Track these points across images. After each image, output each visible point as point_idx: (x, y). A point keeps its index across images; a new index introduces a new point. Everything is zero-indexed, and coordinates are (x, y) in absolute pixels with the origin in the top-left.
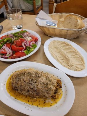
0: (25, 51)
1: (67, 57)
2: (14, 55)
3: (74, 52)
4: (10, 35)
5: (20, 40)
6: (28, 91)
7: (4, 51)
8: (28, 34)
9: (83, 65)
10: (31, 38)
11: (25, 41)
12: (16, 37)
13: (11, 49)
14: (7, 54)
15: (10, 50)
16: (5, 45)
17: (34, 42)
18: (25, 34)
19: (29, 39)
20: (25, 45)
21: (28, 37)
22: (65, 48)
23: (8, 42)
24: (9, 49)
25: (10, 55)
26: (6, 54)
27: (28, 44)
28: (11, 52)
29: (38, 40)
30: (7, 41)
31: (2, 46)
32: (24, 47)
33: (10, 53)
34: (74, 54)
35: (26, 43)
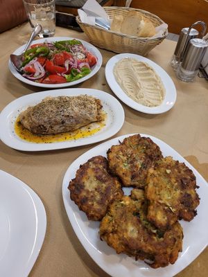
0: (66, 76)
1: (138, 84)
2: (47, 79)
3: (154, 80)
4: (48, 44)
5: (62, 55)
6: (63, 122)
7: (31, 67)
8: (81, 47)
9: (160, 100)
10: (84, 57)
11: (71, 59)
12: (58, 49)
13: (45, 68)
14: (36, 74)
15: (42, 68)
16: (36, 59)
17: (87, 64)
18: (76, 47)
19: (81, 56)
20: (70, 66)
21: (79, 53)
22: (141, 72)
23: (42, 55)
24: (40, 66)
25: (40, 77)
26: (34, 73)
27: (76, 65)
28: (43, 72)
29: (96, 62)
30: (41, 52)
31: (31, 60)
32: (67, 69)
33: (40, 74)
34: (152, 83)
35: (71, 63)
